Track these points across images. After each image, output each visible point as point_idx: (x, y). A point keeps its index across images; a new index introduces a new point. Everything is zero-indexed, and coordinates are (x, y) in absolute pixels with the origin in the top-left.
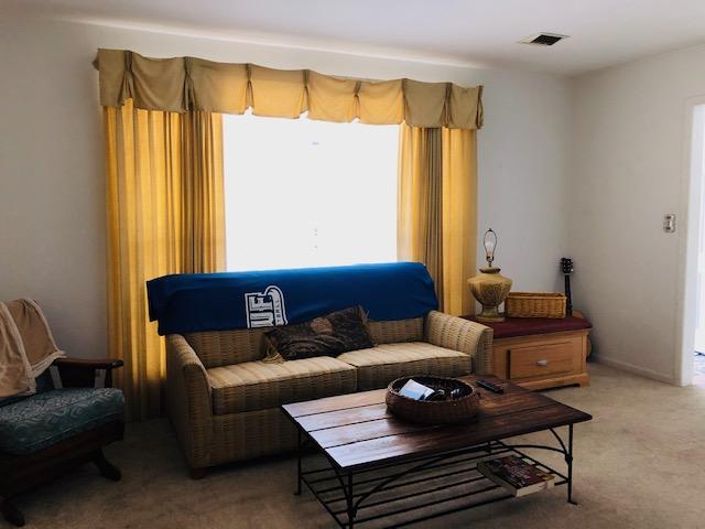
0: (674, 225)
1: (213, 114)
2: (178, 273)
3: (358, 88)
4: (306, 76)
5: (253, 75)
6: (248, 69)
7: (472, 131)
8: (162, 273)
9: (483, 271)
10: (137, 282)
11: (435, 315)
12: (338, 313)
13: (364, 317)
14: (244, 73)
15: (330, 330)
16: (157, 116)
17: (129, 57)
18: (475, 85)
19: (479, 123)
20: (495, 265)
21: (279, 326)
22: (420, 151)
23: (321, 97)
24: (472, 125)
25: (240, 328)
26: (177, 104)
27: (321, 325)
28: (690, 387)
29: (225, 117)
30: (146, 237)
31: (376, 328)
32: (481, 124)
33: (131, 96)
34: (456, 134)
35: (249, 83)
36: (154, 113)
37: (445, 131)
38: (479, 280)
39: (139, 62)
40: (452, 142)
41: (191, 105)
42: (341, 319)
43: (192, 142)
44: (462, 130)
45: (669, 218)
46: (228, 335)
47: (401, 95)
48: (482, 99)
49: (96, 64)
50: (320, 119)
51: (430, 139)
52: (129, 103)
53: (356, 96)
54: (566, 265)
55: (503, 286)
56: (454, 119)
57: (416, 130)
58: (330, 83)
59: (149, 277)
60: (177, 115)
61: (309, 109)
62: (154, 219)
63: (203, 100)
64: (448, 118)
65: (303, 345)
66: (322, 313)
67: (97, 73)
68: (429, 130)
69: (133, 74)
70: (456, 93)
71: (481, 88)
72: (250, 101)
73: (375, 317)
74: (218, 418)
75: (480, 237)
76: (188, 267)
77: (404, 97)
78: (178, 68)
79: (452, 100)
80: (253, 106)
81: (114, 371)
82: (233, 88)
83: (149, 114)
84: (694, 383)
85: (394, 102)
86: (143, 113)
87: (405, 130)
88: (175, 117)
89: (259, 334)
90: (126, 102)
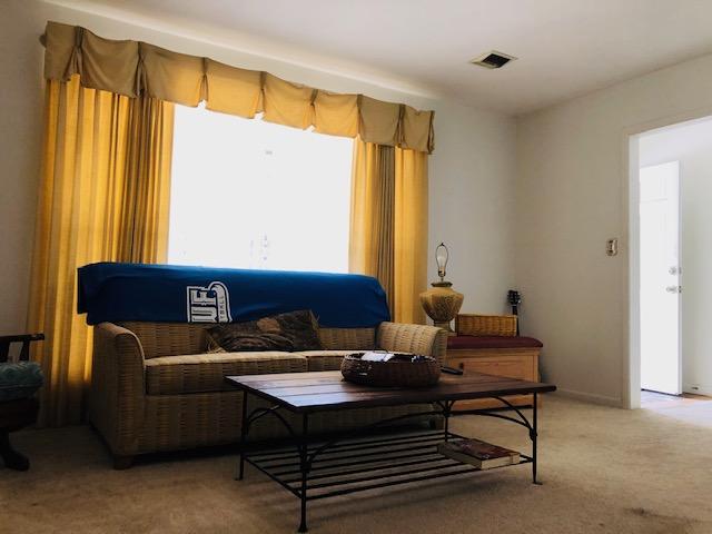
0: (616, 247)
1: (165, 103)
2: (114, 260)
3: (314, 96)
4: (263, 79)
5: (209, 70)
6: (205, 63)
7: (423, 154)
8: (95, 260)
9: (434, 285)
10: (67, 269)
11: (387, 325)
12: (288, 314)
13: (315, 322)
14: (199, 66)
15: (278, 330)
16: (105, 96)
17: (80, 34)
18: (427, 109)
19: (430, 148)
20: (446, 280)
21: (223, 323)
22: (373, 170)
23: (276, 100)
24: (424, 147)
25: (178, 322)
26: (127, 87)
27: (268, 324)
28: (638, 411)
29: (178, 108)
30: (82, 221)
31: (326, 334)
32: (433, 148)
33: (78, 72)
34: (408, 154)
35: (205, 77)
36: (102, 93)
37: (398, 151)
38: (430, 293)
39: (91, 39)
40: (405, 162)
41: (142, 91)
42: (290, 320)
43: (140, 132)
44: (414, 151)
45: (611, 242)
46: (165, 328)
47: (356, 109)
48: (434, 124)
49: (44, 39)
50: (275, 122)
51: (383, 158)
52: (76, 79)
53: (312, 104)
54: (513, 297)
55: (455, 299)
56: (407, 139)
57: (370, 145)
58: (286, 87)
59: (81, 263)
60: (126, 99)
61: (265, 111)
62: (92, 204)
63: (156, 88)
64: (400, 138)
65: (249, 340)
66: (270, 313)
67: (44, 49)
68: (383, 147)
69: (82, 51)
70: (410, 114)
71: (432, 113)
72: (204, 93)
73: (324, 324)
74: (151, 398)
75: (431, 253)
76: (126, 256)
77: (359, 111)
78: (132, 51)
79: (405, 120)
80: (207, 100)
81: (32, 343)
82: (188, 79)
83: (97, 93)
84: (642, 407)
85: (349, 115)
86: (90, 93)
87: (359, 143)
88: (124, 101)
89: (200, 329)
90: (72, 77)
